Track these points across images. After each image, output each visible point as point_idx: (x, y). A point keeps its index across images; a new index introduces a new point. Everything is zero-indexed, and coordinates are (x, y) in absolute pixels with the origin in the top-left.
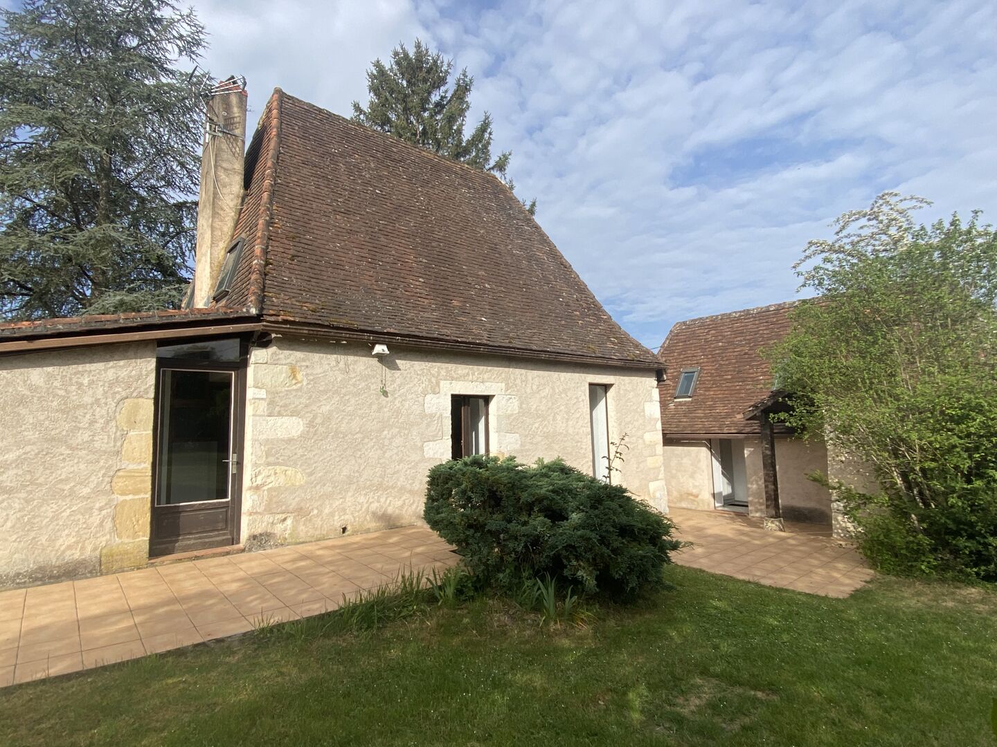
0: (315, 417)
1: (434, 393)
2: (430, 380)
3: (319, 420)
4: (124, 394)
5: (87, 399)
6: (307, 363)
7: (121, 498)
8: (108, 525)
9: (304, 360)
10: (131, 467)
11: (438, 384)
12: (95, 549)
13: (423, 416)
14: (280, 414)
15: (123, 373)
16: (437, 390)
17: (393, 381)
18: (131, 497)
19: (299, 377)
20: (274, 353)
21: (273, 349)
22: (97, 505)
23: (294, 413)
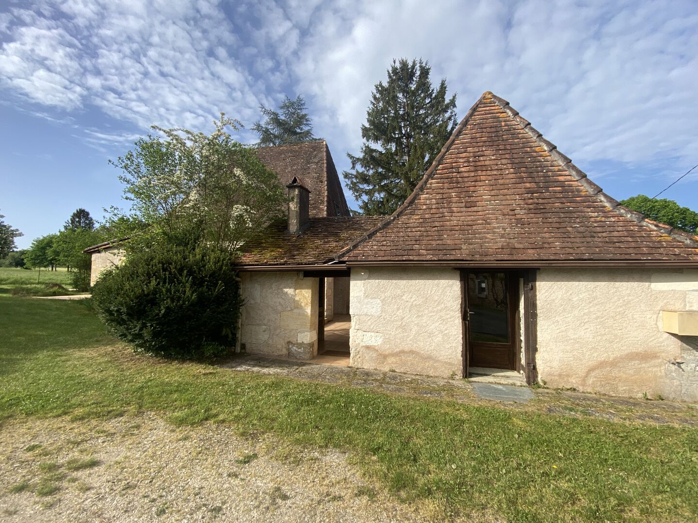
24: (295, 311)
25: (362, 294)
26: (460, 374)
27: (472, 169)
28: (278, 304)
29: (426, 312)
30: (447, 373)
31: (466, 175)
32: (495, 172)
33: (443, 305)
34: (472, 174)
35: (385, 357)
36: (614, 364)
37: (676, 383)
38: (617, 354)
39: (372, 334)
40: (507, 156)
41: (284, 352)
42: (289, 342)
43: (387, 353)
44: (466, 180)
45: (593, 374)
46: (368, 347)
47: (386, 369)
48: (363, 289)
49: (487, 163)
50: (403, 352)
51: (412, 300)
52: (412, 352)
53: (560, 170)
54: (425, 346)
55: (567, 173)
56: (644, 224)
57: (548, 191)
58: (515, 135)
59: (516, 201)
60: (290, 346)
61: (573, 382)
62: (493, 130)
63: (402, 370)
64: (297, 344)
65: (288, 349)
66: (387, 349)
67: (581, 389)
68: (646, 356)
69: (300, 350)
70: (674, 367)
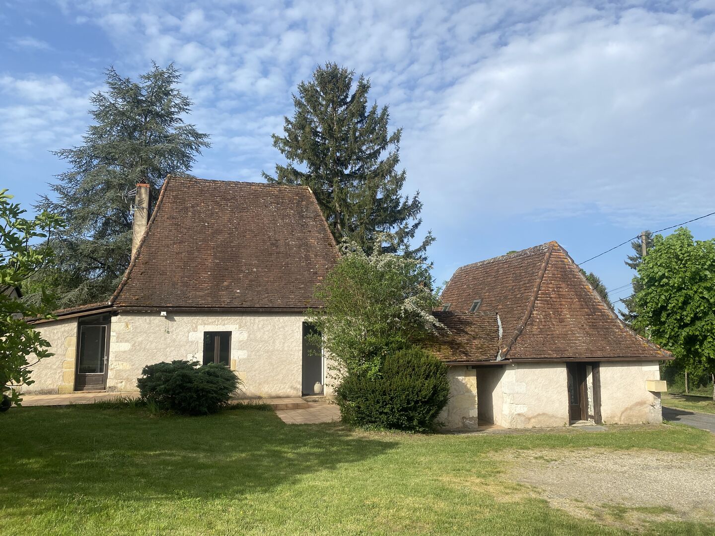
0: (135, 343)
1: (194, 331)
2: (192, 326)
3: (137, 344)
4: (67, 336)
5: (56, 338)
6: (133, 321)
7: (65, 370)
8: (61, 378)
9: (131, 320)
10: (69, 360)
11: (196, 327)
12: (57, 386)
13: (187, 342)
14: (121, 342)
15: (67, 329)
16: (196, 330)
17: (172, 327)
18: (68, 370)
19: (129, 327)
20: (119, 318)
21: (119, 316)
22: (58, 372)
23: (127, 341)
24: (466, 394)
25: (514, 379)
26: (567, 425)
27: (557, 296)
28: (454, 390)
29: (550, 388)
30: (562, 424)
31: (555, 300)
32: (569, 300)
33: (559, 384)
34: (558, 300)
35: (529, 419)
36: (631, 409)
37: (653, 415)
38: (632, 403)
39: (521, 405)
40: (573, 289)
41: (461, 425)
42: (463, 418)
43: (530, 417)
44: (556, 303)
45: (623, 415)
46: (519, 414)
47: (530, 426)
48: (515, 376)
49: (564, 293)
50: (539, 415)
51: (543, 382)
52: (544, 414)
53: (598, 302)
54: (549, 410)
55: (602, 304)
56: (637, 337)
57: (595, 315)
58: (574, 276)
59: (583, 320)
60: (464, 420)
61: (616, 420)
62: (562, 270)
63: (539, 426)
64: (470, 418)
65: (463, 423)
66: (530, 414)
67: (619, 423)
68: (642, 403)
69: (471, 423)
70: (652, 407)
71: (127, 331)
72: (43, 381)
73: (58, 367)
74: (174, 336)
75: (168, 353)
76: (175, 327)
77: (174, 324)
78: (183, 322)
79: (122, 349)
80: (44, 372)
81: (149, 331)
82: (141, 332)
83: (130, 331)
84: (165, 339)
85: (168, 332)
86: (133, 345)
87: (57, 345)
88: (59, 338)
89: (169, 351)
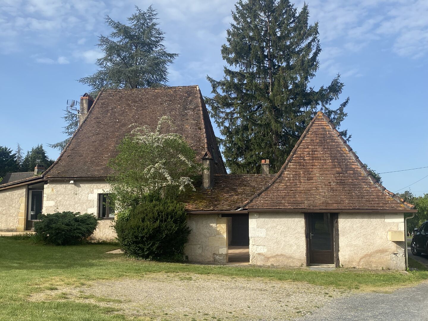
0: (57, 201)
1: (91, 193)
2: (90, 190)
4: (20, 196)
5: (15, 198)
6: (56, 187)
7: (20, 217)
8: (17, 222)
9: (55, 186)
10: (21, 211)
11: (93, 191)
12: (15, 227)
13: (88, 200)
14: (49, 200)
15: (20, 192)
16: (92, 192)
17: (79, 191)
18: (21, 217)
19: (54, 191)
20: (48, 185)
21: (48, 184)
22: (16, 218)
23: (53, 200)
24: (217, 236)
25: (255, 225)
26: (305, 264)
27: (311, 158)
28: (207, 233)
29: (289, 234)
30: (299, 264)
31: (308, 161)
32: (322, 161)
33: (296, 231)
34: (311, 162)
35: (268, 258)
36: (370, 255)
37: (395, 262)
38: (372, 251)
39: (262, 247)
40: (329, 152)
41: (212, 259)
42: (214, 254)
43: (269, 256)
44: (308, 164)
45: (362, 260)
46: (259, 254)
47: (269, 264)
48: (256, 223)
49: (319, 155)
50: (277, 255)
51: (281, 229)
52: (282, 255)
53: (353, 162)
54: (288, 251)
55: (356, 164)
56: (385, 192)
57: (347, 173)
58: (333, 140)
59: (331, 178)
60: (215, 256)
61: (354, 264)
62: (322, 136)
63: (277, 264)
64: (219, 254)
65: (214, 258)
66: (269, 254)
67: (357, 267)
68: (383, 251)
69: (220, 258)
70: (394, 256)
71: (53, 193)
72: (8, 224)
73: (16, 216)
74: (79, 197)
75: (76, 208)
76: (80, 191)
77: (80, 189)
78: (85, 187)
79: (50, 205)
80: (9, 219)
81: (65, 194)
82: (60, 194)
83: (54, 194)
84: (75, 198)
85: (76, 194)
86: (56, 203)
87: (15, 202)
88: (16, 198)
89: (77, 206)
